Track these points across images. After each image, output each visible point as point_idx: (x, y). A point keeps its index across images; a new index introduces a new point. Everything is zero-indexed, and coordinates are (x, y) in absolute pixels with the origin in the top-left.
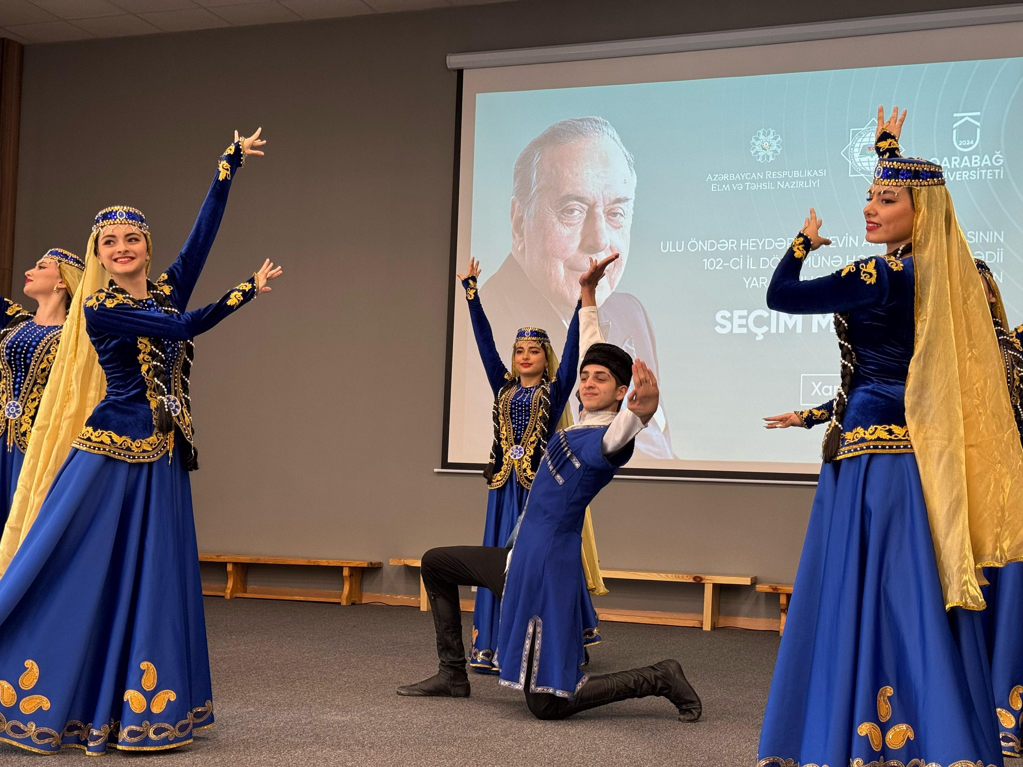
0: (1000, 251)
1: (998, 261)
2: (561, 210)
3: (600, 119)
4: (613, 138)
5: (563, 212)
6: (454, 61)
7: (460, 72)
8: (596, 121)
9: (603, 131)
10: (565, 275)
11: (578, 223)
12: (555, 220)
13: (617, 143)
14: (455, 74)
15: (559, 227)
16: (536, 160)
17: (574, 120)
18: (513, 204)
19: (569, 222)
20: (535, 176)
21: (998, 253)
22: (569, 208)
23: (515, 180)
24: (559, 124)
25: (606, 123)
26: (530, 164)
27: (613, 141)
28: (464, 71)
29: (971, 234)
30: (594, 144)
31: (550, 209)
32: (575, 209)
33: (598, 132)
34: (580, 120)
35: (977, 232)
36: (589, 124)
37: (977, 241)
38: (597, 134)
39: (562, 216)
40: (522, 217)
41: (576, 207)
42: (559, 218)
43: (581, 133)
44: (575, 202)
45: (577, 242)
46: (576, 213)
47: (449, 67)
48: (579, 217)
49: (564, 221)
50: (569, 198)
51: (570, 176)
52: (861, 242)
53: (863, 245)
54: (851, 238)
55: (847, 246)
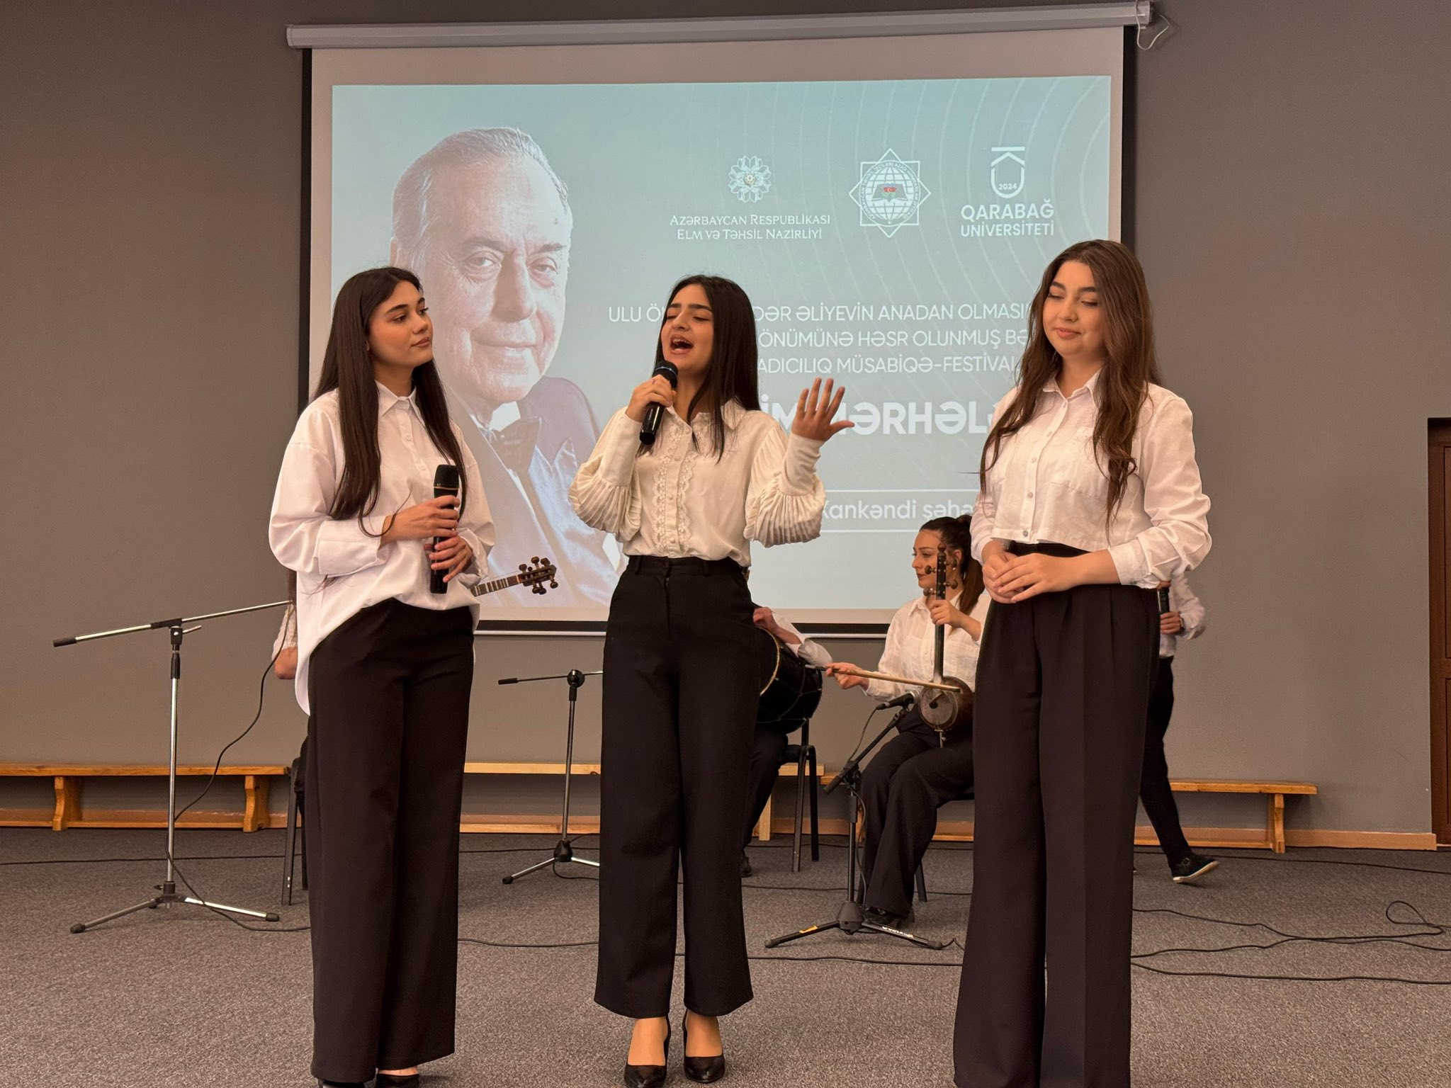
2: (465, 258)
3: (517, 131)
4: (538, 160)
5: (467, 261)
6: (298, 36)
7: (307, 53)
8: (513, 135)
9: (523, 148)
10: (473, 351)
11: (490, 278)
12: (456, 272)
13: (543, 166)
14: (299, 56)
15: (462, 283)
16: (426, 184)
17: (480, 131)
18: (394, 247)
19: (476, 275)
20: (425, 208)
22: (476, 256)
23: (395, 211)
24: (459, 136)
25: (527, 138)
26: (417, 189)
27: (537, 163)
28: (313, 51)
29: (1015, 307)
30: (510, 166)
31: (449, 257)
32: (485, 258)
33: (515, 150)
34: (490, 132)
35: (1021, 305)
36: (502, 138)
38: (514, 153)
39: (466, 267)
41: (487, 255)
42: (463, 271)
43: (490, 150)
44: (485, 248)
45: (489, 305)
46: (487, 263)
47: (290, 44)
48: (491, 267)
49: (469, 275)
50: (477, 241)
51: (477, 211)
52: (876, 315)
53: (879, 319)
54: (864, 309)
55: (859, 319)
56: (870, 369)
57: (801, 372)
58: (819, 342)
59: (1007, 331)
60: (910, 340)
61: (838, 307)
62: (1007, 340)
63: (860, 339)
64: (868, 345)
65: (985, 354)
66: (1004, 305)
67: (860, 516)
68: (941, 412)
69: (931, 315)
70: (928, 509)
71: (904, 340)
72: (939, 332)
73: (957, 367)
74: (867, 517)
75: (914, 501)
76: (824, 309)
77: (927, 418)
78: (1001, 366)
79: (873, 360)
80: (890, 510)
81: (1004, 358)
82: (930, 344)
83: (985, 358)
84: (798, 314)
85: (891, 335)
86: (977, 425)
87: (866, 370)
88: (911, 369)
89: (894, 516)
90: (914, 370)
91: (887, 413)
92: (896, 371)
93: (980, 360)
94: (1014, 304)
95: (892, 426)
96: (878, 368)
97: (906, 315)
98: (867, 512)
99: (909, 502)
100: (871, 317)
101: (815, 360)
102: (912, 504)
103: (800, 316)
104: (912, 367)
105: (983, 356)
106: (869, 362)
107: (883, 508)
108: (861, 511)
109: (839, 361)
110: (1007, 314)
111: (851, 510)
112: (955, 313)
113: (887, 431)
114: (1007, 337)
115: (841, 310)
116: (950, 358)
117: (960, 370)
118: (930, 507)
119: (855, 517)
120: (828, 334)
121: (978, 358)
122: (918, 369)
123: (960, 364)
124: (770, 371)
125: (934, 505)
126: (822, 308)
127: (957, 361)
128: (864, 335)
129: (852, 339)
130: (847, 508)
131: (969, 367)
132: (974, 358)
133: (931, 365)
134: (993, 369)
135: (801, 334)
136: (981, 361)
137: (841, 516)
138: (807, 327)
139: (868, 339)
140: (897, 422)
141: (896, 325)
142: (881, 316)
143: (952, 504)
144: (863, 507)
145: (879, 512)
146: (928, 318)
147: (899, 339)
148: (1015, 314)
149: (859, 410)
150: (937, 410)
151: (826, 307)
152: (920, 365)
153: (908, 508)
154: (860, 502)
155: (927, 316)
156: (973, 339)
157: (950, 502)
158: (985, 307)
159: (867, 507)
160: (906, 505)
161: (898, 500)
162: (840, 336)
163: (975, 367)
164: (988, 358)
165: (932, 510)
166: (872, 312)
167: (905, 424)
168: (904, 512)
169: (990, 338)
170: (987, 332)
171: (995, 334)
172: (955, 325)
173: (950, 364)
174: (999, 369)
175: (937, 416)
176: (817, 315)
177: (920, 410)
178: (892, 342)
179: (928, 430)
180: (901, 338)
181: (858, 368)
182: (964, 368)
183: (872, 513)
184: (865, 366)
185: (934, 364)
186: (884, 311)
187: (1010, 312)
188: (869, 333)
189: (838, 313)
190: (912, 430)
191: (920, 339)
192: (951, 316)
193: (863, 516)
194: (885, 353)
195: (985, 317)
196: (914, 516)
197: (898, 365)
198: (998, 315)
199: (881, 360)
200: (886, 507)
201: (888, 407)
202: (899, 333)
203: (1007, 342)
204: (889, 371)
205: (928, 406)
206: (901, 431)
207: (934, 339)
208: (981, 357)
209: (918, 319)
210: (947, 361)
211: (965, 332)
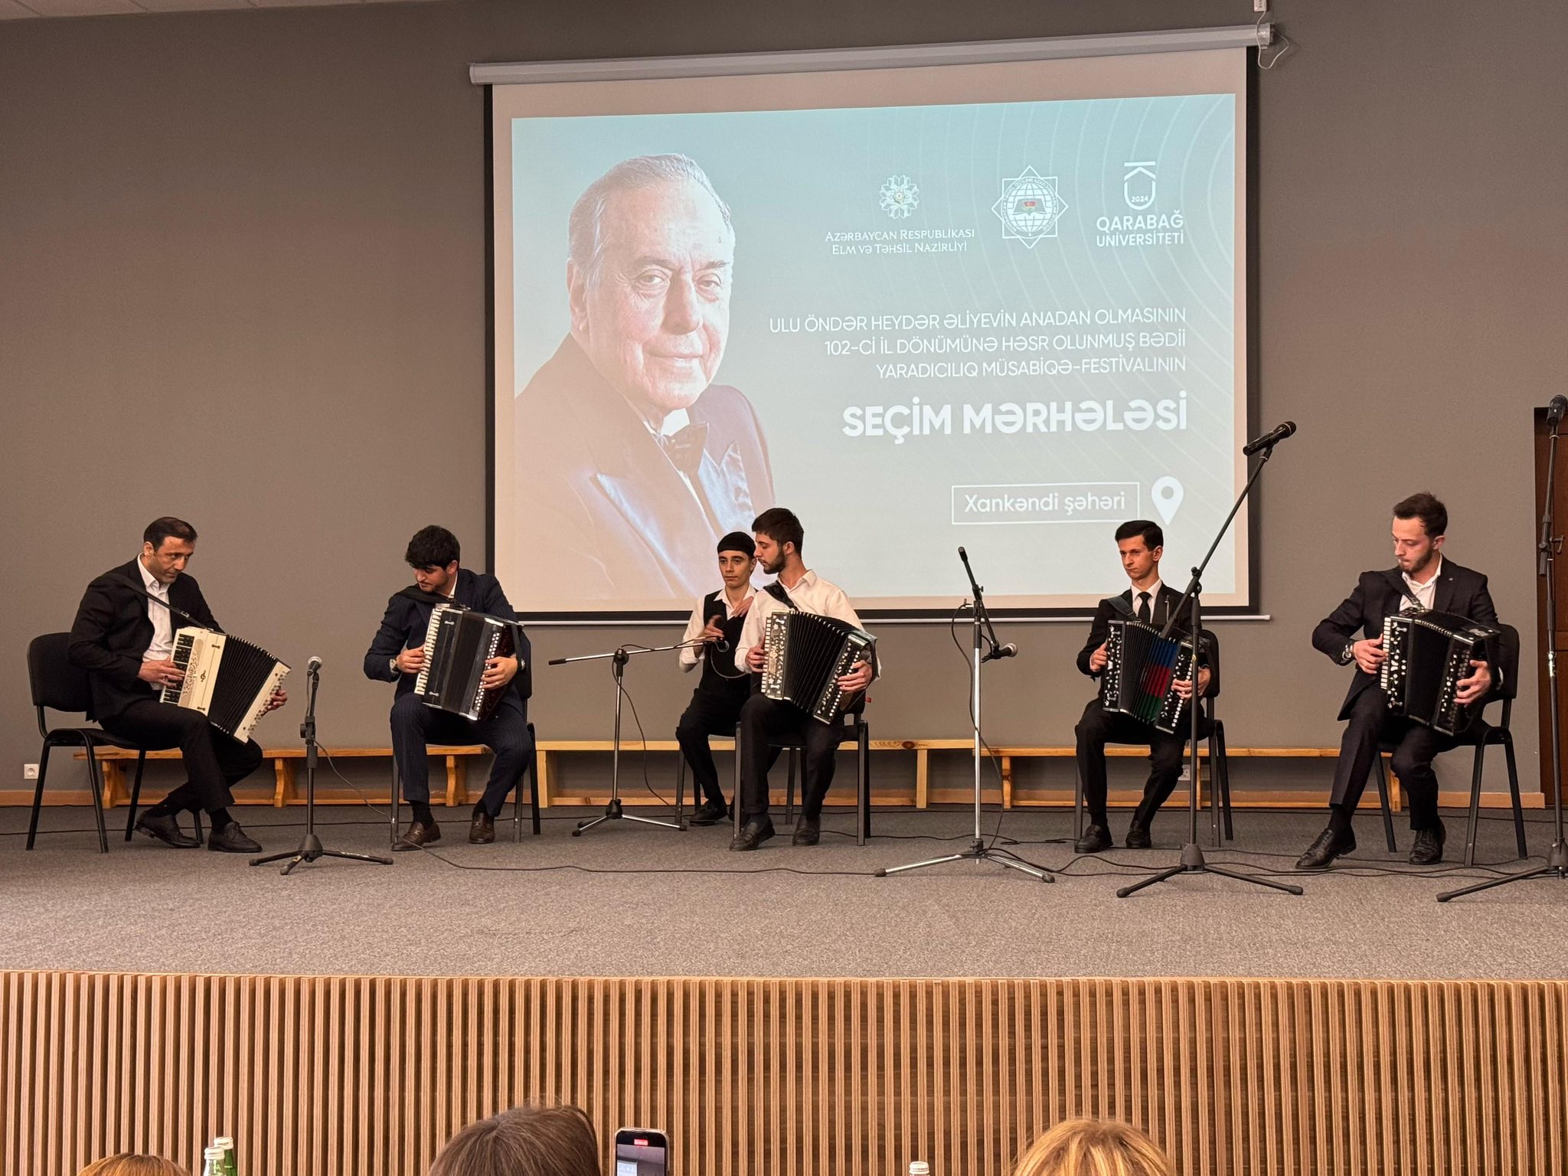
0: (1182, 332)
1: (1180, 344)
2: (636, 276)
3: (683, 157)
4: (702, 183)
5: (639, 278)
6: (480, 73)
7: (488, 89)
8: (678, 160)
9: (688, 173)
10: (645, 362)
11: (660, 294)
12: (628, 290)
13: (707, 189)
14: (481, 92)
15: (633, 299)
16: (599, 209)
17: (649, 157)
18: (570, 267)
19: (646, 292)
20: (598, 230)
21: (1180, 334)
22: (647, 274)
23: (571, 234)
24: (629, 163)
25: (691, 163)
26: (591, 214)
27: (702, 187)
28: (494, 87)
29: (1148, 312)
30: (677, 190)
31: (621, 275)
32: (655, 276)
33: (680, 174)
34: (657, 158)
35: (1155, 309)
36: (669, 164)
37: (1155, 320)
38: (680, 177)
39: (637, 284)
40: (583, 285)
41: (656, 273)
42: (634, 288)
43: (658, 175)
44: (655, 267)
45: (659, 320)
46: (657, 280)
47: (473, 82)
48: (660, 284)
49: (640, 291)
50: (645, 260)
51: (646, 232)
52: (1019, 321)
53: (1022, 325)
54: (1007, 316)
55: (1002, 325)
56: (1014, 372)
57: (949, 375)
58: (966, 347)
59: (1141, 334)
60: (1050, 344)
61: (983, 315)
62: (1141, 343)
63: (1004, 344)
64: (1012, 349)
65: (1121, 356)
66: (1137, 310)
67: (1006, 509)
68: (1080, 411)
69: (1070, 320)
70: (1069, 501)
71: (1045, 344)
72: (1077, 336)
73: (1095, 369)
74: (1012, 509)
75: (1056, 494)
76: (970, 317)
77: (1067, 416)
78: (1136, 367)
79: (1016, 364)
80: (1034, 503)
81: (1139, 360)
82: (1069, 347)
83: (1121, 360)
84: (945, 322)
85: (1033, 340)
86: (1114, 422)
87: (1009, 372)
88: (1052, 371)
89: (1037, 509)
90: (1055, 372)
91: (1030, 412)
92: (1038, 373)
93: (1116, 361)
94: (1147, 309)
95: (1035, 425)
96: (1021, 371)
97: (1046, 321)
98: (1013, 505)
99: (1051, 495)
100: (1014, 323)
101: (962, 364)
102: (1054, 497)
103: (947, 323)
104: (1052, 370)
105: (1119, 358)
106: (1013, 365)
107: (1027, 501)
108: (1007, 505)
109: (985, 365)
110: (1140, 318)
111: (997, 504)
112: (1092, 319)
113: (1030, 429)
114: (1141, 340)
115: (985, 317)
116: (1088, 360)
117: (1098, 371)
118: (1071, 499)
119: (1001, 509)
120: (974, 341)
121: (1114, 360)
122: (1058, 371)
123: (1097, 366)
124: (921, 376)
125: (1074, 498)
126: (968, 316)
127: (1095, 363)
128: (1008, 341)
129: (996, 344)
130: (994, 501)
131: (1106, 369)
132: (1111, 359)
133: (1070, 367)
134: (1128, 370)
135: (949, 341)
136: (1117, 363)
137: (988, 509)
138: (955, 334)
139: (1011, 344)
140: (1039, 421)
141: (1037, 330)
142: (1023, 322)
143: (1092, 496)
144: (1008, 501)
145: (1024, 505)
146: (1067, 323)
147: (1040, 344)
148: (1149, 318)
149: (1003, 410)
150: (1076, 409)
151: (971, 315)
152: (1060, 367)
153: (1051, 501)
154: (1006, 496)
155: (1066, 321)
156: (1109, 342)
157: (1089, 494)
158: (1120, 311)
159: (1012, 500)
160: (1049, 497)
161: (1042, 493)
162: (985, 342)
163: (1111, 368)
164: (1124, 359)
165: (1073, 502)
166: (1015, 319)
167: (1047, 422)
168: (1046, 504)
169: (1125, 340)
170: (1123, 335)
171: (1130, 337)
172: (1093, 330)
173: (1088, 366)
174: (1134, 370)
175: (1077, 415)
176: (963, 322)
177: (1061, 410)
178: (1034, 346)
179: (1069, 428)
180: (1041, 343)
181: (1002, 371)
182: (1101, 370)
183: (1017, 505)
184: (1009, 369)
185: (1073, 365)
186: (1026, 318)
187: (1143, 316)
188: (1012, 339)
189: (983, 320)
190: (1054, 428)
191: (1060, 342)
192: (1088, 321)
193: (1008, 508)
194: (1027, 356)
195: (1120, 321)
196: (1056, 508)
197: (1040, 367)
198: (1132, 318)
199: (1023, 363)
200: (1030, 500)
201: (1031, 407)
202: (1040, 337)
203: (1141, 345)
204: (1031, 373)
205: (1068, 405)
206: (1043, 429)
207: (1073, 343)
208: (1117, 359)
209: (1058, 324)
210: (1086, 364)
211: (1101, 336)
